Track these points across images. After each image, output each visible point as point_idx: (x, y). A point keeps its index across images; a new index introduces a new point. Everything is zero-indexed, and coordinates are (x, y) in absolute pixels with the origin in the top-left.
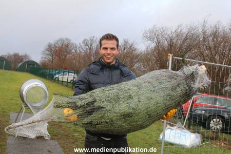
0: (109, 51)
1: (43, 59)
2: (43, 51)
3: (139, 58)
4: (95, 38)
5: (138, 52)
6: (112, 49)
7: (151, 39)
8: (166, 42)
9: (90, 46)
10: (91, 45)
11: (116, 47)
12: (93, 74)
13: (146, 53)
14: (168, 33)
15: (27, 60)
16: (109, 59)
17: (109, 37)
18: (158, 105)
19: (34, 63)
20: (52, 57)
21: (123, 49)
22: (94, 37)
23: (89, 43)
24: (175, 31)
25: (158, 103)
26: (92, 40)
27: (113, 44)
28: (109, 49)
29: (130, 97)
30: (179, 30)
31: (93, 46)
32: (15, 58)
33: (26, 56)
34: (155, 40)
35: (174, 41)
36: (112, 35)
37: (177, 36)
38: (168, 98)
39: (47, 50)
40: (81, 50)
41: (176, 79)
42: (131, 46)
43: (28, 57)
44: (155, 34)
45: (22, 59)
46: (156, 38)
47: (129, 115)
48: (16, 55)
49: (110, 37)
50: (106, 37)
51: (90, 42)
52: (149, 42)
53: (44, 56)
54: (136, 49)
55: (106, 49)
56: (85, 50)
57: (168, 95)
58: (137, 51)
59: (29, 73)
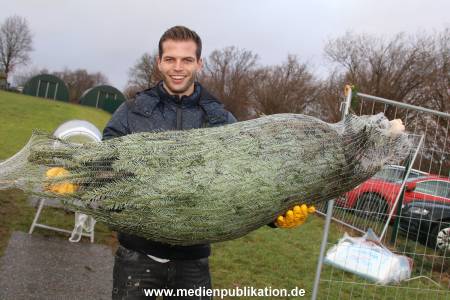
0: (178, 65)
1: (131, 85)
2: (131, 69)
3: (315, 94)
4: (235, 51)
5: (314, 83)
6: (187, 60)
7: (340, 58)
8: (370, 65)
9: (223, 64)
10: (226, 63)
11: (194, 56)
12: (138, 114)
13: (329, 85)
14: (375, 49)
15: (100, 84)
16: (177, 83)
17: (179, 34)
18: (263, 188)
19: (113, 91)
20: (150, 81)
21: (285, 75)
22: (232, 48)
23: (222, 59)
24: (390, 45)
25: (263, 184)
26: (227, 53)
27: (188, 49)
28: (179, 61)
29: (199, 161)
30: (397, 45)
31: (230, 64)
32: (78, 79)
33: (99, 76)
34: (349, 60)
35: (387, 65)
36: (187, 30)
37: (393, 55)
38: (291, 177)
39: (140, 67)
40: (206, 71)
41: (319, 137)
42: (301, 70)
43: (103, 78)
44: (349, 50)
45: (92, 83)
46: (349, 57)
47: (188, 200)
48: (81, 74)
49: (182, 33)
50: (172, 34)
51: (224, 58)
52: (336, 64)
53: (133, 79)
54: (310, 77)
55: (172, 59)
56: (214, 71)
57: (292, 169)
58: (312, 80)
59: (100, 110)
